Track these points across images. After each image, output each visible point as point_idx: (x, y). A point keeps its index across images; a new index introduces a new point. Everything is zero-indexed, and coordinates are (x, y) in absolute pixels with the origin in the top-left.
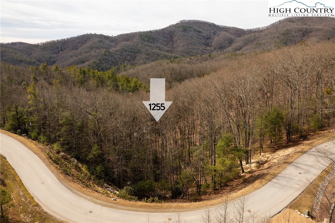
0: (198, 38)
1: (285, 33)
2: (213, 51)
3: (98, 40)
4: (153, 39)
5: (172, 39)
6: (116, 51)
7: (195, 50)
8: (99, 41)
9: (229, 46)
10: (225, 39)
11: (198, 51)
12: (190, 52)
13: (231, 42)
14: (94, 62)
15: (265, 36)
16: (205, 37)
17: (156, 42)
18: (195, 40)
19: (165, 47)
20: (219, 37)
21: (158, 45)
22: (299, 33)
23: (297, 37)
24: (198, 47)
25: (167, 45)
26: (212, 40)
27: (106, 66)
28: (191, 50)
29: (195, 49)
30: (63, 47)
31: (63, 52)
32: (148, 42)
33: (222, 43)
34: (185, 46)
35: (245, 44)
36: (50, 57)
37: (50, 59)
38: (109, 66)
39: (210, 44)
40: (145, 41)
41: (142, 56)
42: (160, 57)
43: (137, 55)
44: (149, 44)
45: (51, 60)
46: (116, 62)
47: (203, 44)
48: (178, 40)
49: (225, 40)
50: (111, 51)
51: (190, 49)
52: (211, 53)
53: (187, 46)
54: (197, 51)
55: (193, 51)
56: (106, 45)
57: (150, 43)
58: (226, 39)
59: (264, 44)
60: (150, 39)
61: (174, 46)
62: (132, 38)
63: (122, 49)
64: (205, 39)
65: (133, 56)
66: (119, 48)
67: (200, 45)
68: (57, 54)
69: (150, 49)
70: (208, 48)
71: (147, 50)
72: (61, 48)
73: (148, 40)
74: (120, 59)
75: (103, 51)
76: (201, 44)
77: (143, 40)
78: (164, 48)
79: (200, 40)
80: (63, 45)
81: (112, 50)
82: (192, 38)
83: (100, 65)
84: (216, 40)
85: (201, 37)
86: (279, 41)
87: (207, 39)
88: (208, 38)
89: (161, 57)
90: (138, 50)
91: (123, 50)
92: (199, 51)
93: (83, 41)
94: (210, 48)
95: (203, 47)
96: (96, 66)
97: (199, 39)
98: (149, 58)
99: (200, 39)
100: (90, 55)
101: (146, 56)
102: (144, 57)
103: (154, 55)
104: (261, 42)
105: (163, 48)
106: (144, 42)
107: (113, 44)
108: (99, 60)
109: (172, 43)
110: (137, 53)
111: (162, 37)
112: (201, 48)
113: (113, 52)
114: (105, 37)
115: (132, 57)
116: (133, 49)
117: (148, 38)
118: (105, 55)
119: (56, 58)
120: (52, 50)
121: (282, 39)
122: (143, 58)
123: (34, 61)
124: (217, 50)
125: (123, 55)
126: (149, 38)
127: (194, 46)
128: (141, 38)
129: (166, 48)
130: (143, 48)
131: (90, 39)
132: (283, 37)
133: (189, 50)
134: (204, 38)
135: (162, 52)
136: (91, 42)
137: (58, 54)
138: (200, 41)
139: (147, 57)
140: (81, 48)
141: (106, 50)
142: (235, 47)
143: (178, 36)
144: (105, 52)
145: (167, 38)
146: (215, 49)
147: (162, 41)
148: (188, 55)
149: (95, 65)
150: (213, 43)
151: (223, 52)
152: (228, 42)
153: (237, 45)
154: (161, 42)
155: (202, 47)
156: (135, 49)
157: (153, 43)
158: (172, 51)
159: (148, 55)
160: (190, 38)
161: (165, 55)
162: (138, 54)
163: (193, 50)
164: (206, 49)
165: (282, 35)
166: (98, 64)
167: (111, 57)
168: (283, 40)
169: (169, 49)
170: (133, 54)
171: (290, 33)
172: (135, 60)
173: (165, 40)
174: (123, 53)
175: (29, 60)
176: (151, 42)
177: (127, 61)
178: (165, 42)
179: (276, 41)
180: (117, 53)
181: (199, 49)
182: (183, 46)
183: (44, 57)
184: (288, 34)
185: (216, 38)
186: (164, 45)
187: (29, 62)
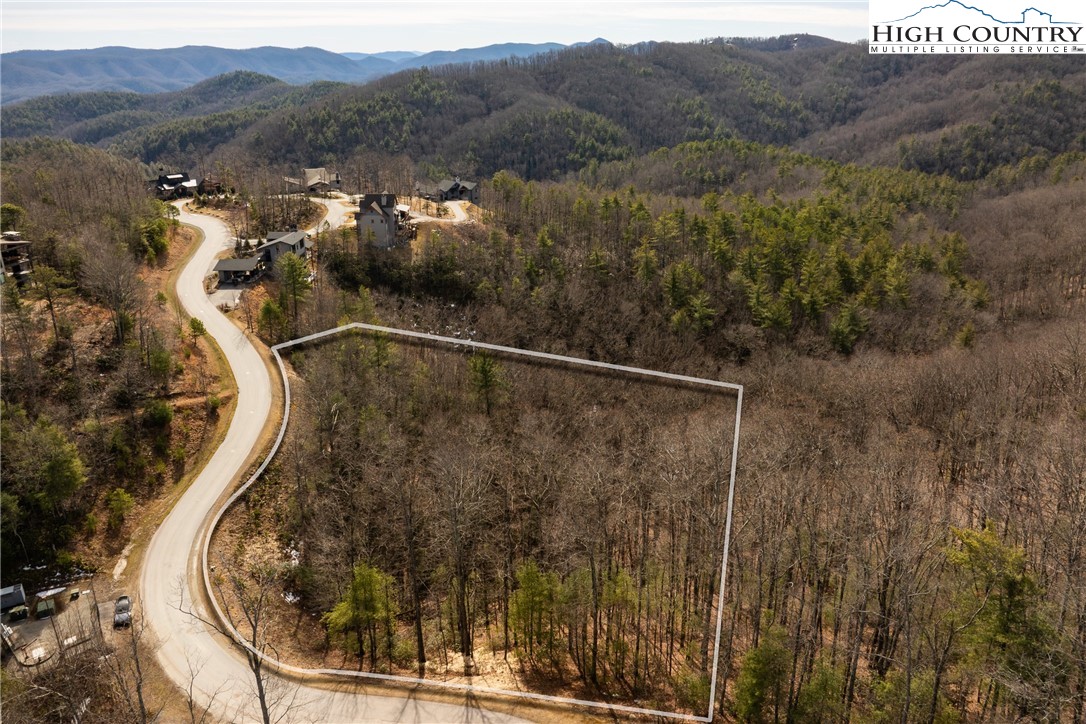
14: (970, 127)
31: (898, 80)
36: (851, 95)
37: (847, 103)
45: (850, 105)
68: (875, 85)
83: (989, 140)
96: (969, 145)
100: (975, 97)
108: (994, 122)
119: (867, 101)
123: (796, 108)
137: (877, 87)
149: (967, 142)
166: (983, 138)
175: (783, 103)
183: (833, 94)
187: (780, 111)
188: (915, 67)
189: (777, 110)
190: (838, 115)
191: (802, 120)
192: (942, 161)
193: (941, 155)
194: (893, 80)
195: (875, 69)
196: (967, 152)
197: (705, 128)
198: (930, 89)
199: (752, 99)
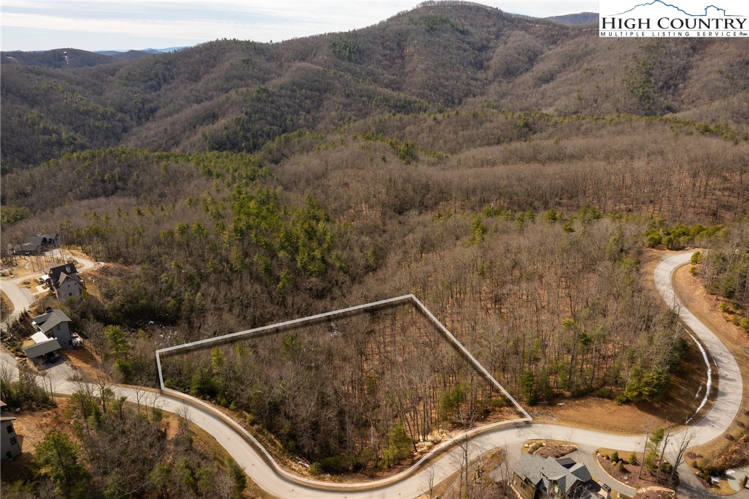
0: (459, 48)
1: (652, 46)
2: (490, 81)
3: (241, 58)
4: (360, 52)
5: (403, 50)
6: (282, 88)
7: (451, 82)
8: (244, 61)
9: (527, 70)
10: (520, 50)
11: (457, 82)
12: (441, 85)
13: (532, 58)
14: (236, 119)
15: (609, 48)
16: (476, 46)
17: (366, 59)
18: (454, 56)
19: (385, 72)
20: (508, 45)
21: (370, 67)
22: (684, 46)
23: (677, 57)
24: (457, 74)
25: (390, 67)
26: (491, 54)
27: (261, 128)
28: (442, 81)
29: (452, 77)
30: (167, 73)
31: (169, 87)
32: (350, 60)
33: (511, 62)
34: (429, 71)
35: (564, 66)
36: (143, 99)
37: (143, 105)
38: (268, 127)
39: (486, 63)
40: (342, 58)
41: (336, 99)
42: (374, 102)
43: (325, 96)
44: (352, 66)
45: (146, 107)
46: (282, 115)
47: (471, 63)
48: (416, 56)
49: (519, 54)
50: (270, 89)
51: (439, 79)
52: (485, 87)
53: (434, 71)
54: (455, 82)
55: (447, 83)
56: (260, 70)
57: (353, 64)
58: (523, 50)
59: (603, 73)
60: (353, 52)
61: (406, 70)
62: (314, 51)
63: (294, 83)
64: (476, 52)
65: (317, 99)
66: (287, 79)
67: (462, 68)
68: (155, 91)
69: (352, 81)
70: (481, 75)
71: (347, 85)
72: (164, 75)
73: (348, 57)
74: (289, 107)
75: (254, 88)
76: (465, 64)
77: (339, 58)
78: (383, 74)
79: (465, 55)
80: (167, 69)
81: (273, 85)
82: (447, 49)
83: (249, 125)
84: (499, 54)
85: (467, 47)
86: (634, 67)
87: (480, 50)
88: (483, 48)
89: (376, 101)
90: (328, 84)
91: (295, 86)
92: (459, 84)
93: (209, 59)
94: (484, 75)
95: (469, 73)
96: (240, 130)
97: (461, 52)
98: (350, 105)
99: (465, 51)
100: (228, 99)
101: (344, 100)
102: (340, 103)
103: (361, 96)
104: (596, 66)
105: (381, 77)
106: (339, 61)
107: (273, 65)
108: (246, 114)
109: (401, 61)
110: (325, 92)
111: (381, 48)
112: (465, 76)
113: (275, 90)
114: (255, 49)
115: (315, 102)
116: (316, 83)
117: (350, 52)
118: (259, 100)
119: (155, 102)
120: (146, 81)
121: (641, 62)
122: (337, 105)
123: (111, 112)
124: (500, 79)
125: (295, 97)
126: (352, 50)
127: (449, 69)
128: (334, 52)
129: (388, 76)
130: (338, 80)
131: (223, 54)
132: (647, 56)
133: (437, 81)
134: (474, 49)
135: (379, 89)
136: (227, 65)
137: (158, 92)
138: (464, 58)
139: (347, 101)
140: (207, 77)
141: (259, 88)
142: (541, 73)
143: (415, 46)
144: (258, 92)
145: (390, 51)
146: (496, 75)
147: (381, 58)
148: (435, 92)
149: (239, 128)
150: (492, 61)
151: (512, 84)
152: (526, 59)
153: (546, 69)
154: (378, 60)
155: (466, 73)
156: (320, 82)
157: (361, 64)
158: (400, 83)
159: (348, 96)
160: (441, 50)
161: (384, 96)
162: (328, 95)
163: (447, 81)
164: (476, 76)
165: (644, 51)
166: (245, 124)
167: (270, 105)
168: (643, 65)
169: (395, 77)
170: (317, 93)
171: (664, 47)
172: (321, 109)
173: (385, 55)
174: (296, 91)
175: (101, 109)
176: (356, 61)
177: (304, 113)
178: (386, 60)
179: (627, 67)
180: (283, 92)
181: (459, 77)
182: (426, 70)
183: (132, 100)
184: (658, 48)
185: (500, 49)
186: (384, 68)
187: (102, 115)
188: (176, 77)
189: (99, 115)
190: (141, 114)
191: (119, 121)
192: (229, 141)
193: (228, 137)
194: (165, 86)
195: (151, 80)
196: (241, 134)
197: (54, 135)
198: (194, 92)
199: (77, 109)
